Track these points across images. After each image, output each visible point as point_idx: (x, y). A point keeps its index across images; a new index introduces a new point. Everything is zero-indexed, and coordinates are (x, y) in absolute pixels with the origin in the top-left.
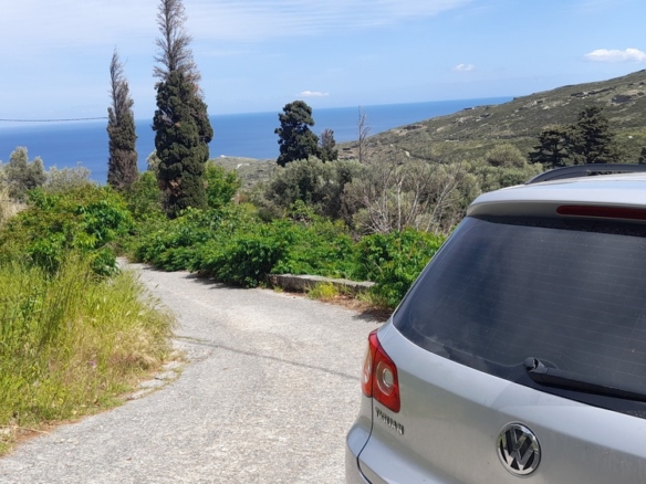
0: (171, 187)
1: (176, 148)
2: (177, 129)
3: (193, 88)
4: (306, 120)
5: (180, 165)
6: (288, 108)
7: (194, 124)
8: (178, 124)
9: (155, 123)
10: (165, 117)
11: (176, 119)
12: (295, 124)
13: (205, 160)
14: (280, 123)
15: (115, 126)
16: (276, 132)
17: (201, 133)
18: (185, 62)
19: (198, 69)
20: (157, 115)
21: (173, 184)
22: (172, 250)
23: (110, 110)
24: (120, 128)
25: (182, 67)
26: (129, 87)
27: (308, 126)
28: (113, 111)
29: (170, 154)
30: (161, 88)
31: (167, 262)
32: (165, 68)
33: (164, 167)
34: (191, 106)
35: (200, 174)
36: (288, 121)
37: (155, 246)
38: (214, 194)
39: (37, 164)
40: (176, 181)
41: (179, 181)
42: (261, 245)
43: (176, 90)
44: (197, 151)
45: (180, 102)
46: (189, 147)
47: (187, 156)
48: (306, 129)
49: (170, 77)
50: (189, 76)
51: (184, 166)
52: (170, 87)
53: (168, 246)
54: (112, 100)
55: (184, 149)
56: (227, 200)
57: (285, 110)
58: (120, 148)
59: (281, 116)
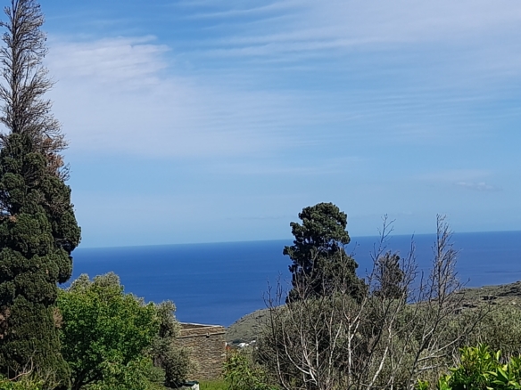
1: (8, 256)
4: (335, 234)
5: (11, 285)
6: (306, 214)
7: (44, 218)
8: (12, 218)
12: (318, 241)
14: (294, 238)
16: (285, 252)
27: (340, 244)
36: (307, 235)
41: (8, 312)
43: (16, 163)
44: (46, 263)
48: (335, 248)
55: (20, 259)
57: (301, 216)
59: (294, 226)
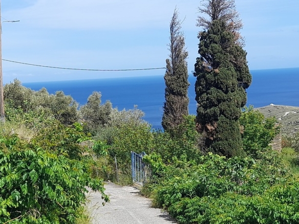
0: (207, 130)
1: (214, 93)
2: (216, 74)
3: (235, 36)
5: (217, 109)
7: (233, 70)
8: (217, 70)
9: (196, 69)
10: (205, 63)
11: (216, 65)
13: (242, 106)
15: (171, 75)
17: (240, 79)
18: (227, 12)
19: (240, 18)
20: (198, 62)
21: (209, 127)
22: (187, 200)
23: (167, 61)
24: (175, 77)
25: (224, 17)
26: (185, 41)
28: (170, 62)
29: (208, 99)
30: (203, 36)
31: (181, 213)
32: (208, 18)
33: (202, 110)
34: (231, 53)
35: (236, 119)
37: (172, 193)
38: (252, 139)
39: (108, 106)
40: (212, 125)
41: (216, 125)
42: (276, 215)
43: (217, 38)
44: (235, 96)
45: (220, 49)
46: (226, 92)
47: (224, 101)
49: (212, 26)
50: (231, 25)
51: (221, 110)
52: (211, 35)
53: (184, 195)
54: (170, 53)
55: (222, 94)
56: (265, 145)
58: (174, 94)
